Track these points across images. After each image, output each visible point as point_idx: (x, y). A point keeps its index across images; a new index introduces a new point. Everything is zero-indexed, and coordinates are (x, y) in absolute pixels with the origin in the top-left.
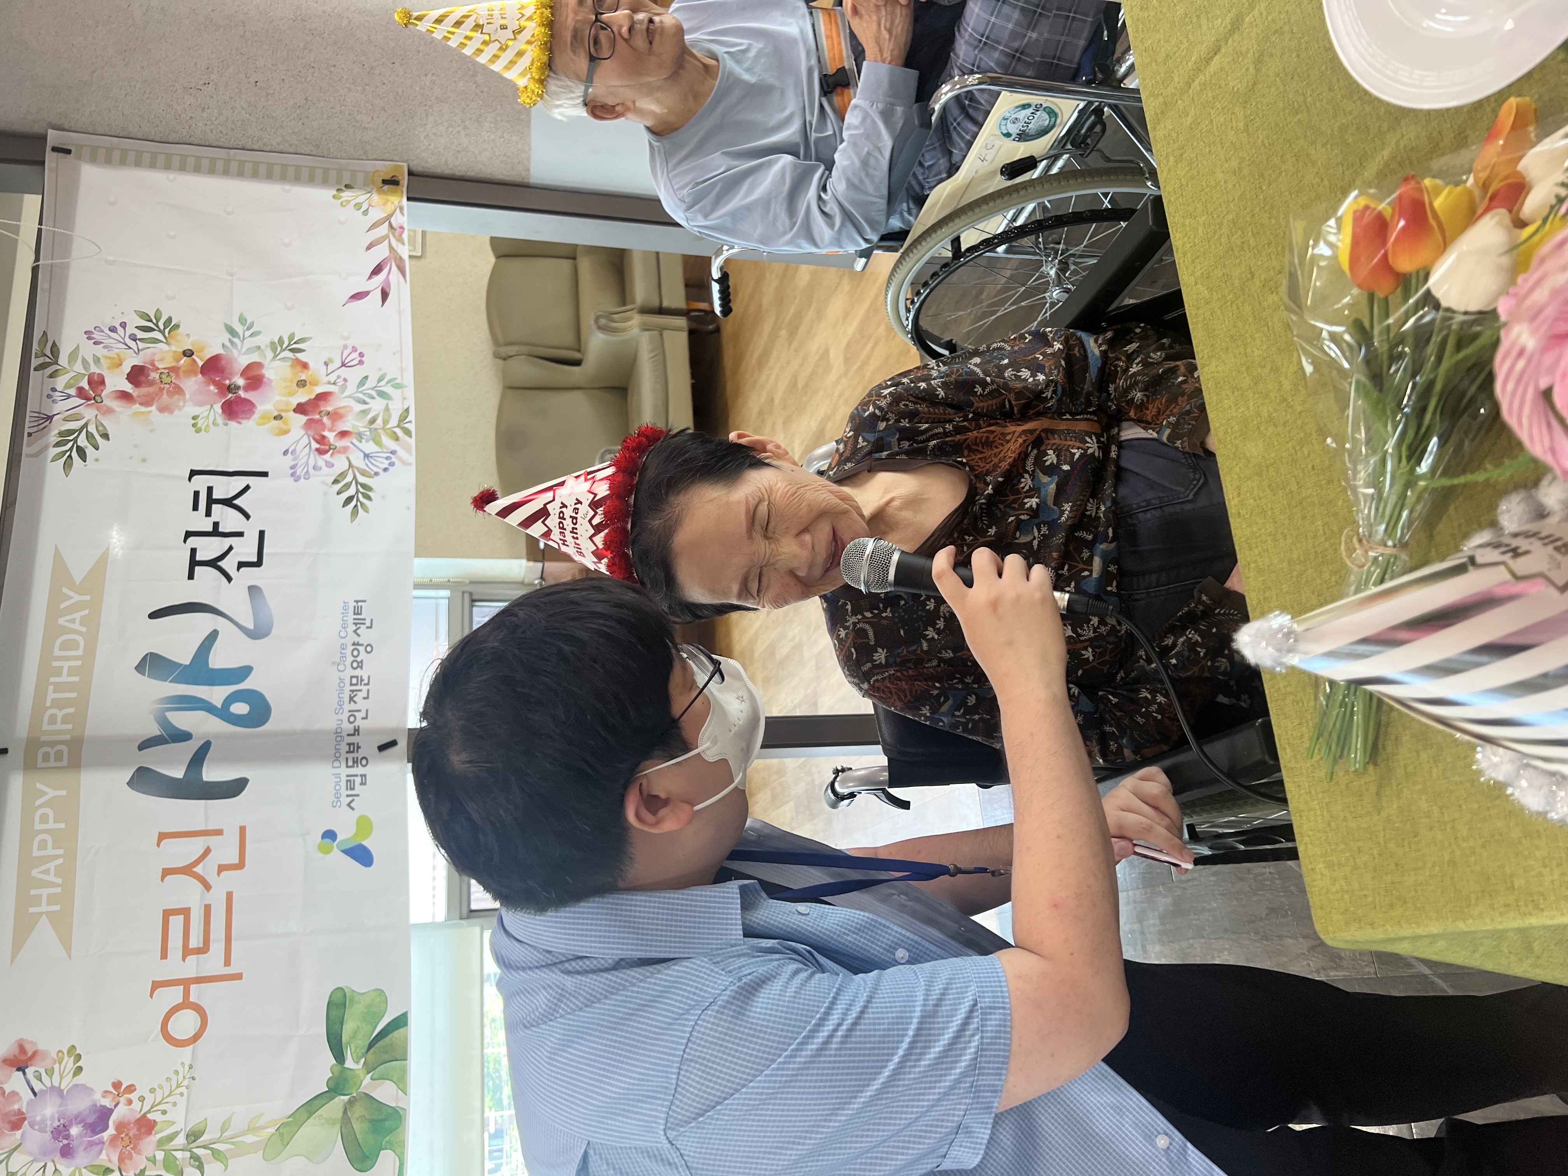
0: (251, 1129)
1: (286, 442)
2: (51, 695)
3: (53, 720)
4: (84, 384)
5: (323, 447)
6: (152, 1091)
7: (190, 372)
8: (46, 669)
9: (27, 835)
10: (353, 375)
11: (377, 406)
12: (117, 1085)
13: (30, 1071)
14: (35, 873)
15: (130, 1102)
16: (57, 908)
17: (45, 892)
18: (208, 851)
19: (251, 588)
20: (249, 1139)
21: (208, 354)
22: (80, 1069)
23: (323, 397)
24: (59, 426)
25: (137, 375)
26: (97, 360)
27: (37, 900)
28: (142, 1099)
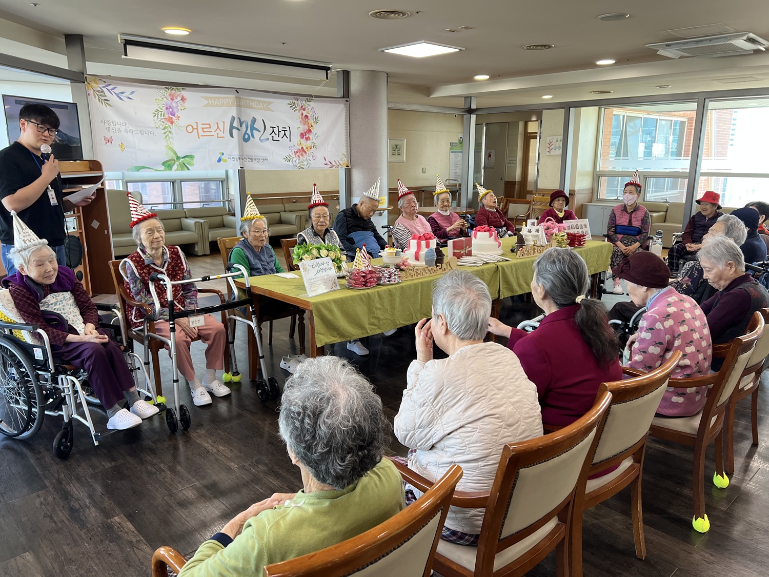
0: (171, 142)
1: (296, 145)
2: (246, 102)
3: (244, 102)
4: (304, 107)
5: (296, 153)
6: (178, 124)
7: (308, 126)
8: (252, 101)
9: (223, 98)
10: (311, 158)
11: (305, 163)
12: (179, 117)
13: (181, 101)
15: (176, 120)
16: (210, 104)
18: (221, 131)
19: (268, 139)
20: (169, 142)
21: (312, 130)
22: (182, 110)
23: (305, 152)
24: (296, 102)
25: (307, 116)
26: (308, 109)
28: (177, 122)
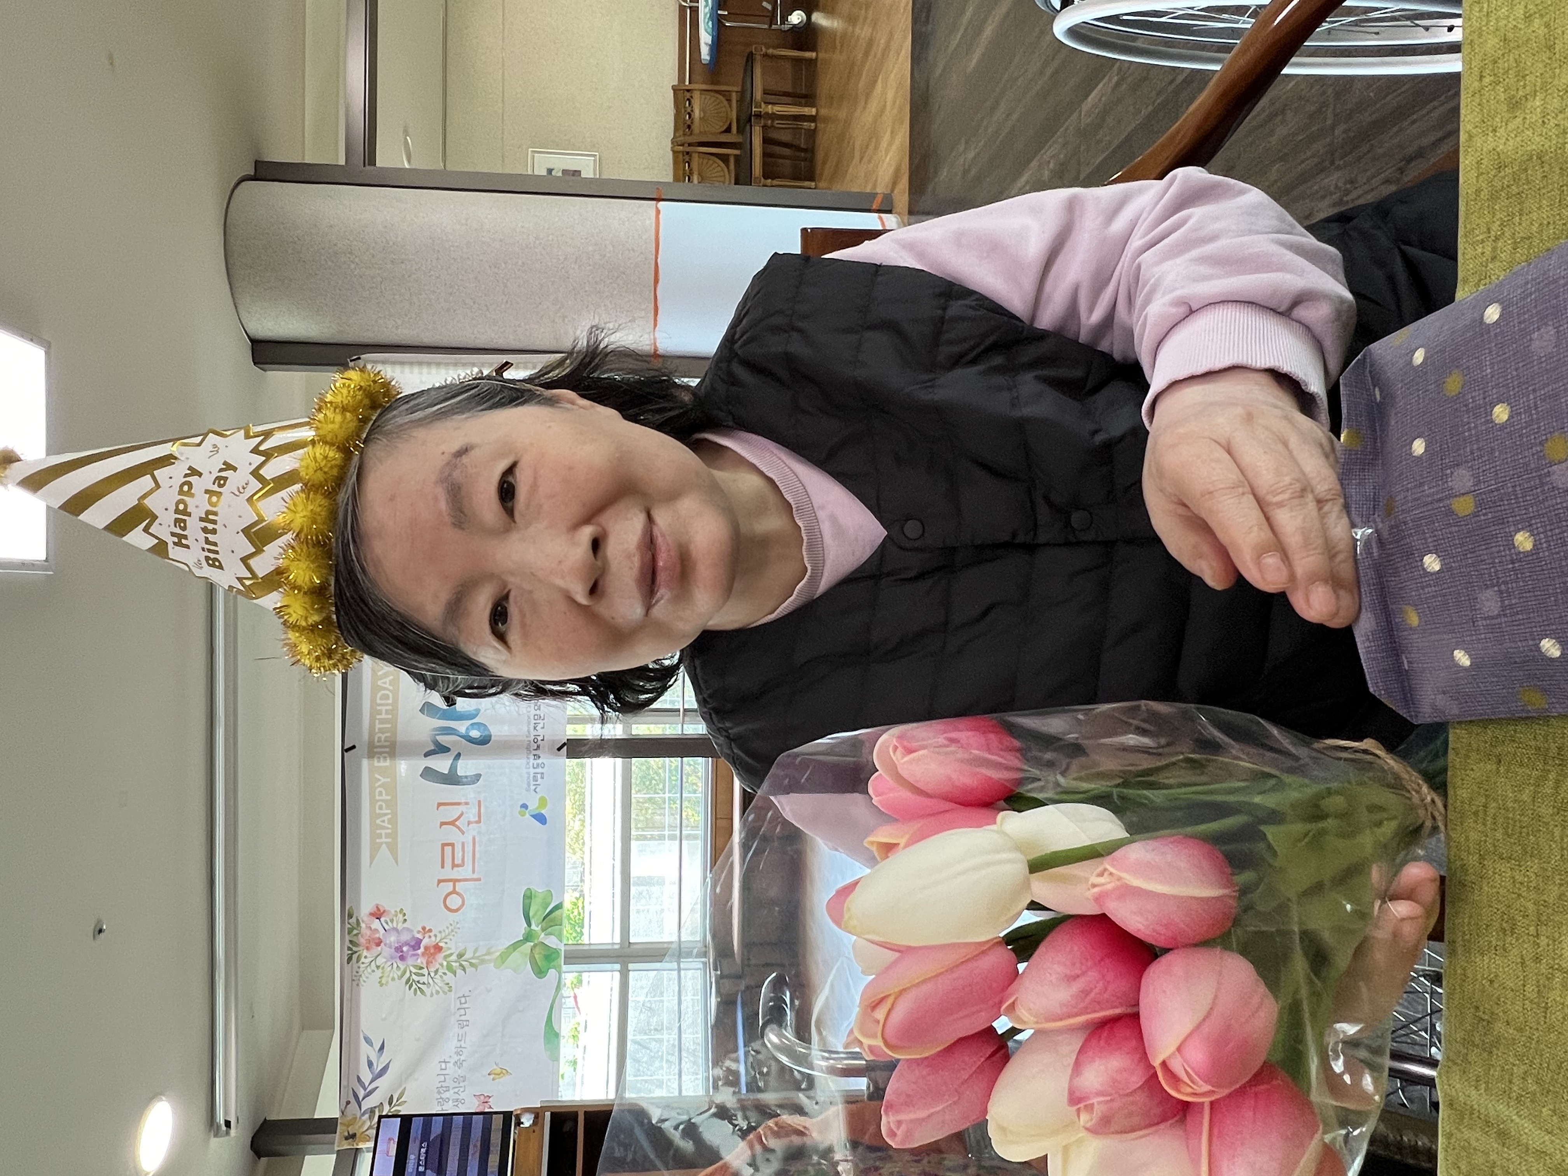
0: (489, 953)
2: (378, 726)
3: (379, 741)
6: (440, 932)
8: (374, 713)
12: (424, 928)
13: (382, 919)
14: (378, 821)
15: (430, 937)
16: (389, 840)
17: (383, 832)
18: (462, 814)
20: (488, 958)
22: (405, 920)
27: (380, 836)
28: (436, 936)
